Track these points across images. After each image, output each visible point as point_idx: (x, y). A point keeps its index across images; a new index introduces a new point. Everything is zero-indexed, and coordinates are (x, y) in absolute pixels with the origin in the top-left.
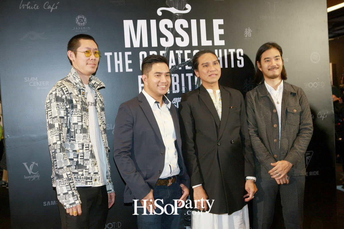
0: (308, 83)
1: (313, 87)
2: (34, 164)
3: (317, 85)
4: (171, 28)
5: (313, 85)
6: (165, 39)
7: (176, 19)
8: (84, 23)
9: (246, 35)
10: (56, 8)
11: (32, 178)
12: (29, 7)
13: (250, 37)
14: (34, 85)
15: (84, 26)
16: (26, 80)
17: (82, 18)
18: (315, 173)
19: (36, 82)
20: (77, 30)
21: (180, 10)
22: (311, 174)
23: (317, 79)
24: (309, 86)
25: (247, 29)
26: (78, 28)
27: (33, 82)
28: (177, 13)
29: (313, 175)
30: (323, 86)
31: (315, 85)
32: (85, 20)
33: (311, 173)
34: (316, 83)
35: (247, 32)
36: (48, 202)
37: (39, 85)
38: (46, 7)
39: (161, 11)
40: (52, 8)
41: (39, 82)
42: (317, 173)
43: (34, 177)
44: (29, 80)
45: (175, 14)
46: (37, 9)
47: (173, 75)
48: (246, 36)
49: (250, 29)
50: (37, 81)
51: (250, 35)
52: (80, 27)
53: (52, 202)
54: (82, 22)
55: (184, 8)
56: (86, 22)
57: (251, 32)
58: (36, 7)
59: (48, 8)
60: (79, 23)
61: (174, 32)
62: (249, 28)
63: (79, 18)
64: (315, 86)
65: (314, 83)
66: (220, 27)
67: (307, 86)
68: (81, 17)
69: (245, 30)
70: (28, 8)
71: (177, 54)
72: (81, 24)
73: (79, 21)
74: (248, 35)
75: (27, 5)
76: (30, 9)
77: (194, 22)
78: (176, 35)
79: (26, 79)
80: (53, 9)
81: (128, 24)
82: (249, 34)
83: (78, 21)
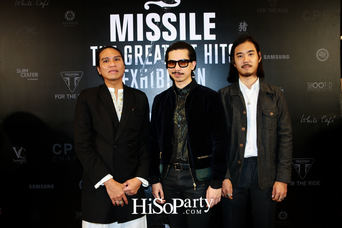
0: (312, 83)
1: (318, 87)
2: (22, 149)
3: (323, 85)
4: (158, 22)
5: (318, 85)
6: (151, 33)
7: (164, 13)
8: (72, 18)
9: (240, 29)
10: (47, 4)
11: (20, 162)
12: (24, 4)
13: (244, 32)
14: (25, 76)
15: (72, 21)
16: (18, 72)
17: (71, 14)
18: (315, 183)
19: (26, 73)
20: (65, 25)
21: (168, 4)
22: (310, 184)
23: (324, 79)
24: (313, 87)
25: (242, 23)
26: (67, 23)
27: (24, 73)
28: (165, 7)
29: (313, 185)
30: (330, 87)
31: (321, 85)
32: (73, 15)
33: (310, 182)
34: (322, 83)
35: (242, 26)
36: (33, 185)
37: (30, 76)
38: (39, 3)
39: (148, 5)
40: (44, 4)
41: (30, 73)
42: (318, 183)
43: (22, 161)
44: (21, 71)
45: (163, 8)
46: (30, 6)
47: (157, 70)
48: (241, 31)
49: (246, 23)
50: (28, 72)
51: (244, 30)
52: (69, 22)
53: (37, 185)
54: (71, 17)
55: (173, 1)
56: (74, 17)
57: (246, 26)
58: (29, 4)
59: (40, 4)
60: (68, 18)
61: (161, 26)
62: (244, 22)
63: (68, 13)
64: (321, 87)
65: (319, 84)
66: (212, 20)
67: (311, 86)
68: (70, 12)
69: (240, 24)
70: (22, 5)
71: (164, 48)
72: (70, 19)
73: (68, 16)
74: (242, 29)
75: (22, 2)
76: (24, 5)
77: (182, 16)
78: (163, 29)
79: (18, 70)
80: (44, 6)
81: (114, 18)
82: (244, 28)
83: (66, 16)
